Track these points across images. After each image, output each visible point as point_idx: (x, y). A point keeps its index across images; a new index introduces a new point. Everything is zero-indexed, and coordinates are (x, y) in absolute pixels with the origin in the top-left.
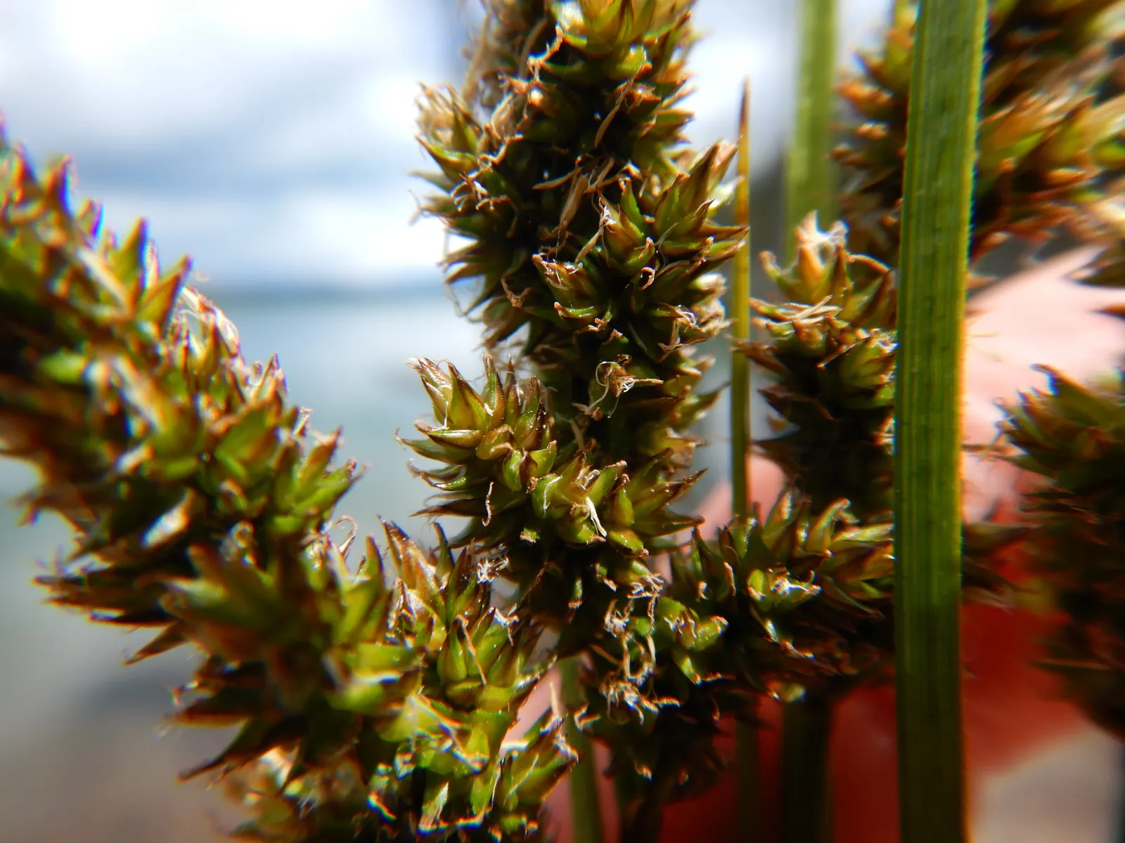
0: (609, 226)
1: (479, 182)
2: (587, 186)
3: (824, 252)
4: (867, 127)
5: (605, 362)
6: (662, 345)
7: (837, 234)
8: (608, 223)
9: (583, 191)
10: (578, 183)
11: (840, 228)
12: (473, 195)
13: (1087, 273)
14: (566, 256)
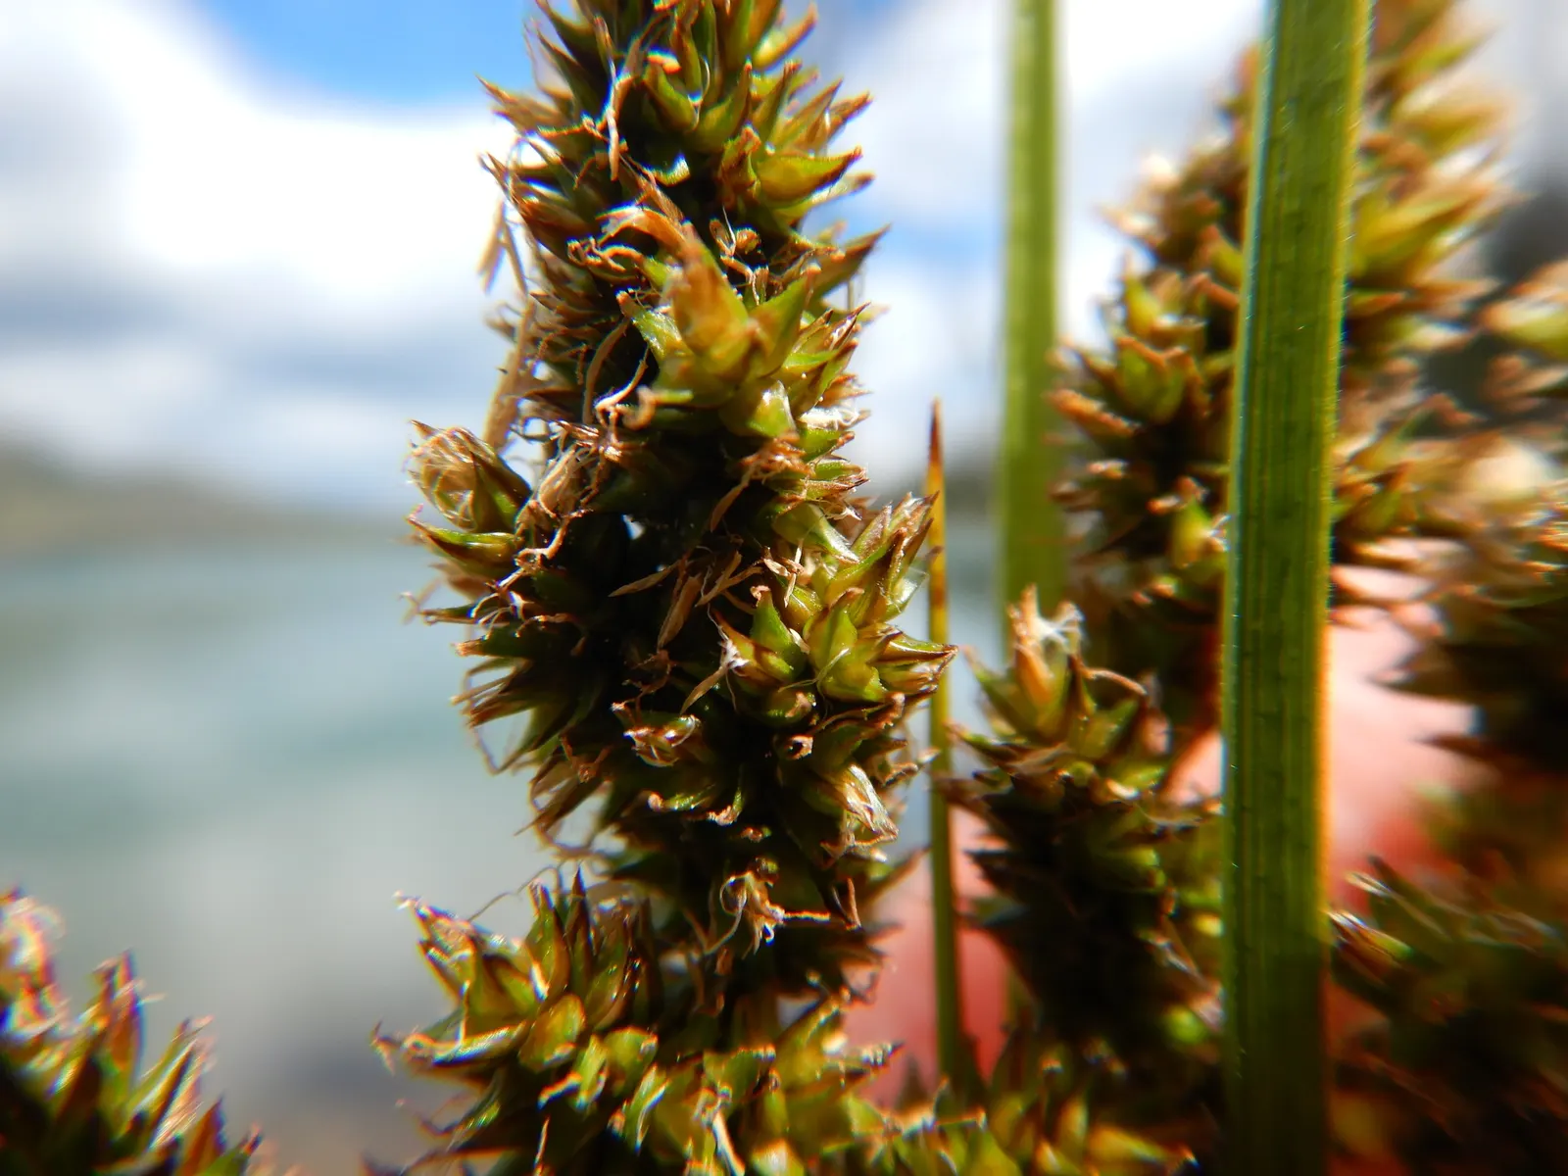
0: (738, 668)
1: (518, 592)
2: (699, 596)
3: (1050, 648)
4: (1101, 467)
5: (732, 879)
6: (827, 846)
7: (1070, 623)
8: (735, 665)
9: (693, 605)
10: (684, 587)
11: (1071, 613)
12: (510, 608)
13: (1397, 676)
14: (666, 706)
